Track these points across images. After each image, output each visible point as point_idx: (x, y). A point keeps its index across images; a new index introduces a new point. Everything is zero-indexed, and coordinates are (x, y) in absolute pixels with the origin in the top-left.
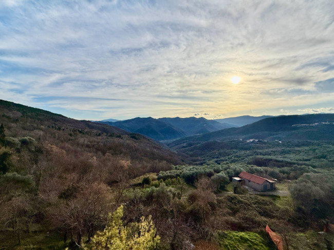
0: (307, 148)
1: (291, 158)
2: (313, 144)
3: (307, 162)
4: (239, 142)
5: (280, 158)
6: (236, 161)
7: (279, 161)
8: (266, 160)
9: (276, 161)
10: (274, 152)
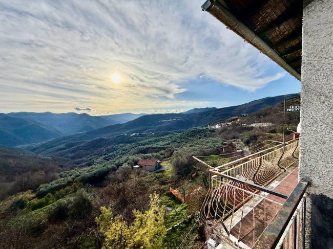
0: (167, 136)
1: (161, 144)
2: (170, 133)
3: (168, 146)
4: (124, 137)
5: (154, 145)
6: (124, 154)
7: (156, 148)
8: (146, 148)
9: (153, 148)
10: (150, 141)
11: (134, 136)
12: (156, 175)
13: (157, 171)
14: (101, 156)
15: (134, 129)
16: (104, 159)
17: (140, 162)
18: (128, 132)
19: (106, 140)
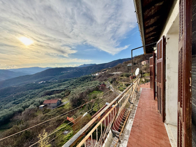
1: (62, 87)
2: (69, 80)
3: (68, 88)
4: (33, 84)
5: (58, 89)
6: (33, 97)
7: (58, 90)
8: (52, 91)
9: (57, 90)
10: (55, 86)
11: (42, 83)
12: (58, 109)
13: (59, 106)
14: (11, 101)
15: (42, 78)
16: (14, 103)
17: (45, 102)
18: (36, 80)
19: (15, 88)
